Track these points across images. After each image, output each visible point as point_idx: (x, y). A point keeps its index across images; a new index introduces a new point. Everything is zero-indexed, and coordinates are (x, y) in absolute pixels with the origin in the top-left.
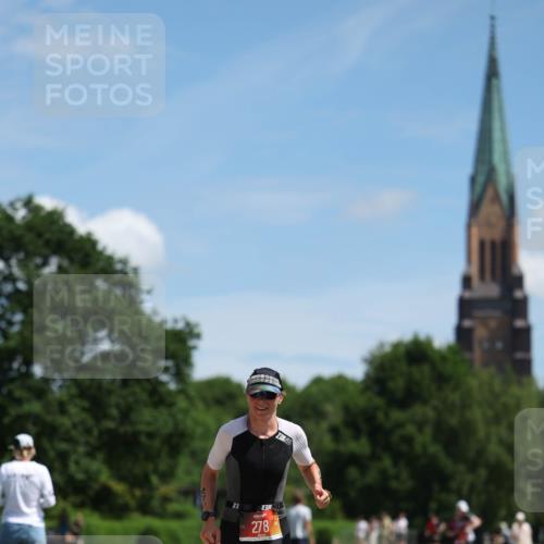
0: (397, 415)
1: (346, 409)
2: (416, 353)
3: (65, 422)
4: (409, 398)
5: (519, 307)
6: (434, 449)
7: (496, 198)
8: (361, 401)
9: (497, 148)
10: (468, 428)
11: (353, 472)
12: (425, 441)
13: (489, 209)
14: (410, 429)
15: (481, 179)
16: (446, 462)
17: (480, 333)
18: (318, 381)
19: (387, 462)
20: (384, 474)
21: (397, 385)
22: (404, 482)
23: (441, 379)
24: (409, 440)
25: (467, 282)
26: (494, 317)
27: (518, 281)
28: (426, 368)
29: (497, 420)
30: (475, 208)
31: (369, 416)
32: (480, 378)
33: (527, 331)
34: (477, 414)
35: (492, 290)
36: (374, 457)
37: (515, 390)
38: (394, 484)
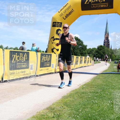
0: (100, 51)
1: (96, 51)
2: (101, 46)
3: (78, 52)
4: (101, 50)
5: (109, 42)
6: (102, 54)
7: (107, 33)
8: (97, 50)
9: (107, 30)
10: (105, 52)
11: (96, 55)
12: (102, 53)
13: (106, 34)
14: (101, 52)
15: (106, 32)
16: (103, 55)
17: (106, 44)
18: (93, 48)
19: (99, 54)
20: (98, 55)
21: (100, 49)
22: (100, 56)
23: (103, 48)
24: (100, 53)
25: (105, 40)
26: (107, 43)
27: (109, 40)
28: (102, 48)
29: (107, 51)
30: (105, 34)
31: (98, 51)
32: (106, 48)
33: (109, 44)
34: (106, 51)
35: (107, 41)
36: (98, 54)
37: (109, 49)
38: (99, 56)
